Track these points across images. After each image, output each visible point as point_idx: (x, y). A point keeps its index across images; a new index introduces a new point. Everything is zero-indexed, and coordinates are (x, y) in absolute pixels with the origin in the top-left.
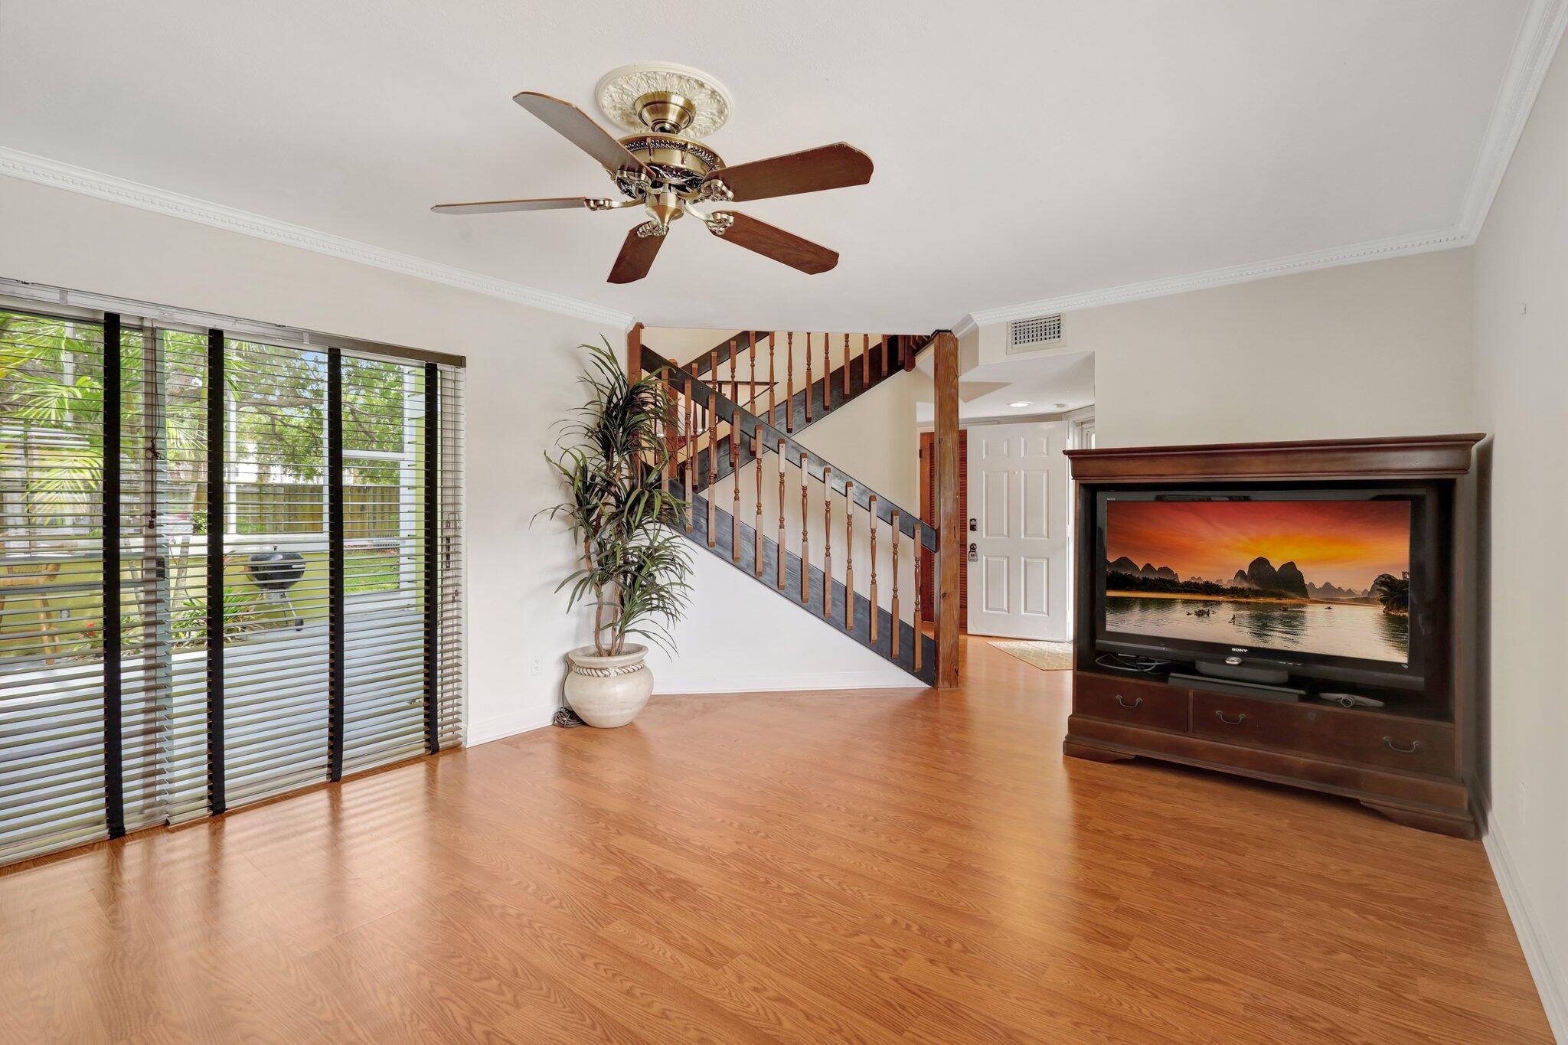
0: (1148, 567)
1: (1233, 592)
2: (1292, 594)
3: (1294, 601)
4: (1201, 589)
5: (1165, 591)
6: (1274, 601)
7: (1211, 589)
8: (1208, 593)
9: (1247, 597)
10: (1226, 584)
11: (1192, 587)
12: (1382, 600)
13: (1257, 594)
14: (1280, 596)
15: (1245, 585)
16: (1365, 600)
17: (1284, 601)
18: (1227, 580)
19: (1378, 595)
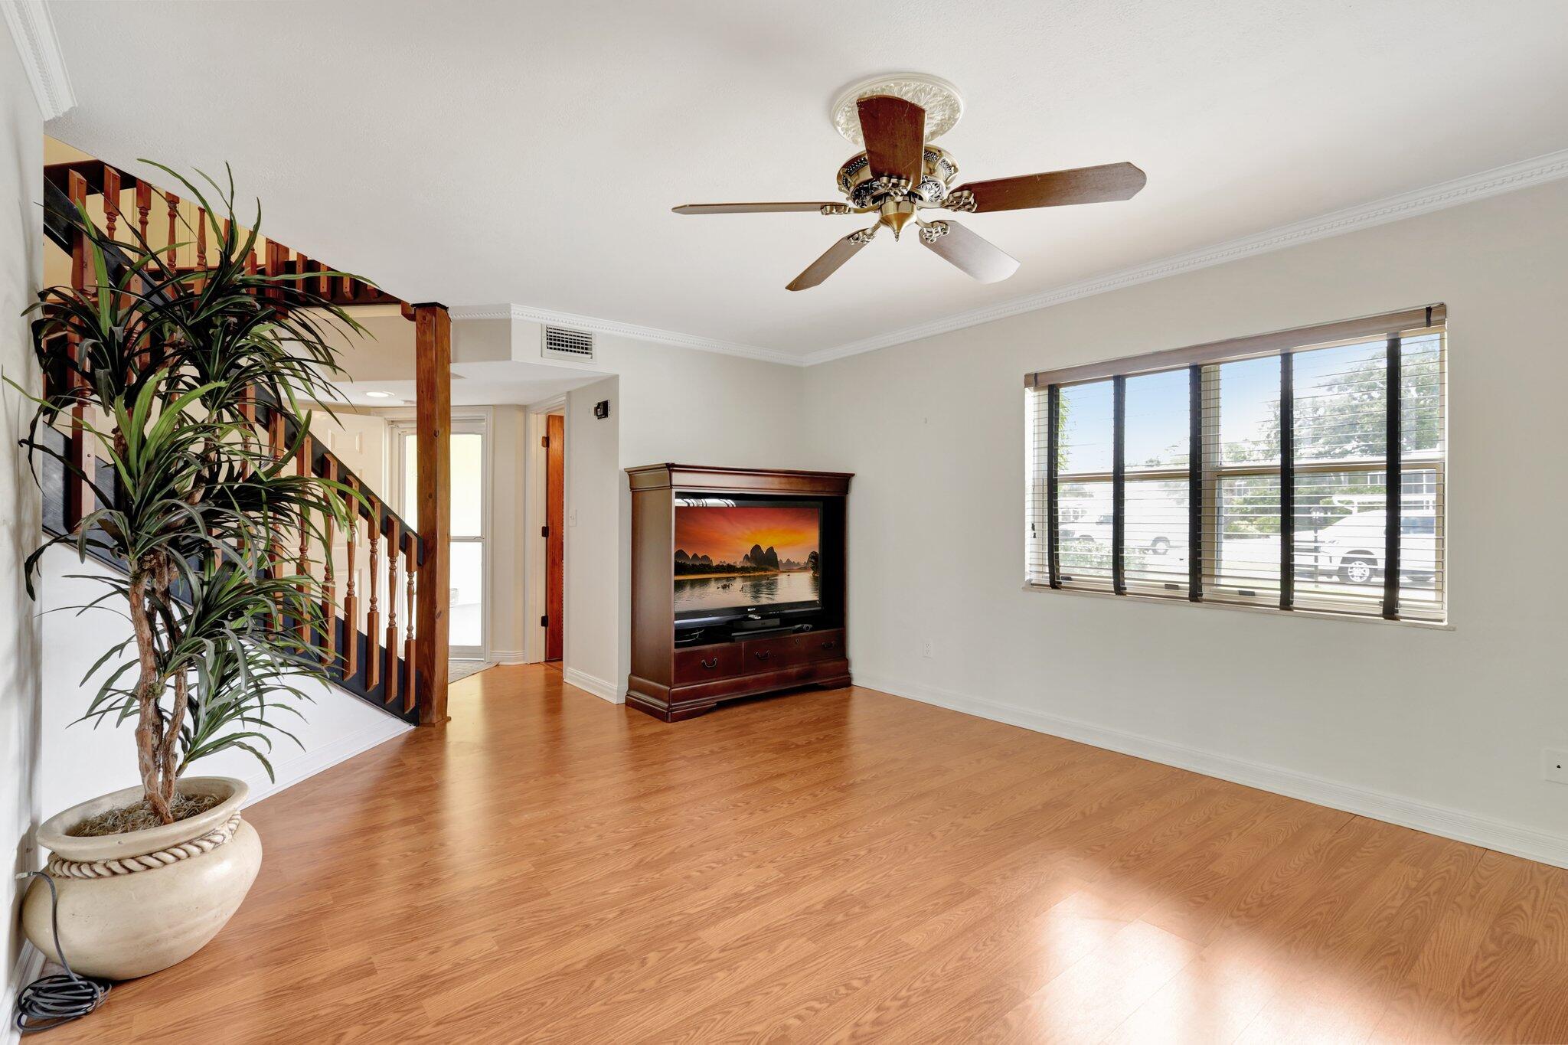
0: (695, 556)
1: (743, 569)
2: (771, 568)
3: (772, 573)
4: (725, 569)
5: (704, 573)
6: (763, 573)
7: (730, 569)
8: (729, 572)
9: (750, 572)
10: (739, 566)
11: (720, 569)
12: (812, 568)
13: (754, 570)
14: (766, 570)
15: (748, 564)
16: (804, 569)
17: (768, 573)
18: (738, 561)
19: (810, 565)
